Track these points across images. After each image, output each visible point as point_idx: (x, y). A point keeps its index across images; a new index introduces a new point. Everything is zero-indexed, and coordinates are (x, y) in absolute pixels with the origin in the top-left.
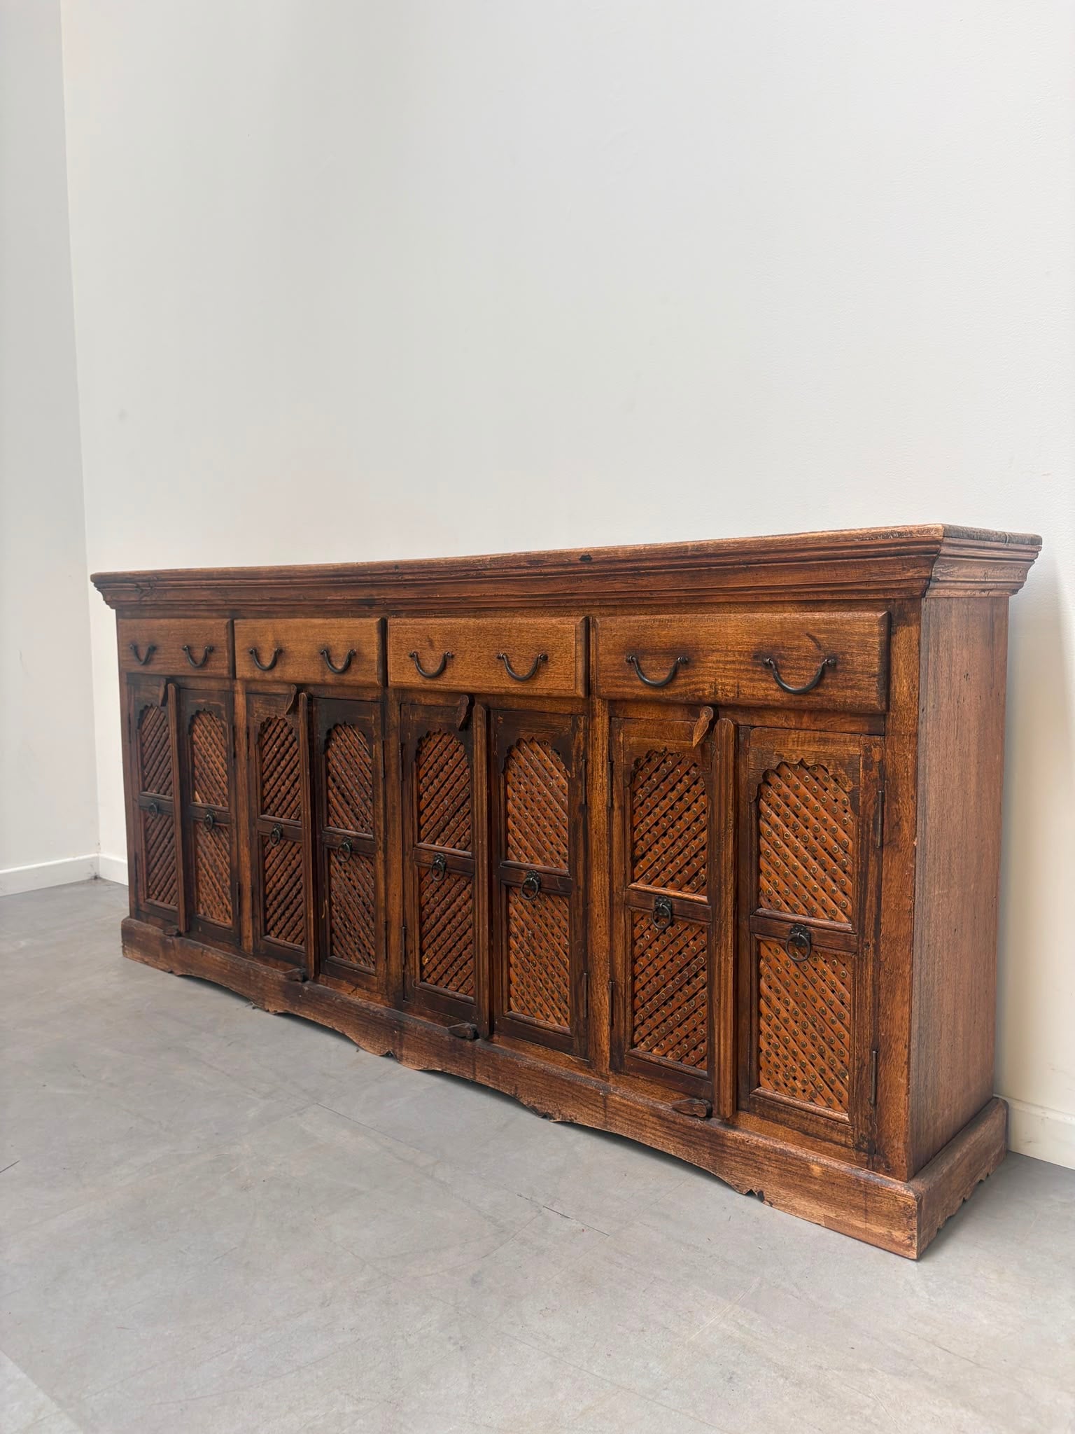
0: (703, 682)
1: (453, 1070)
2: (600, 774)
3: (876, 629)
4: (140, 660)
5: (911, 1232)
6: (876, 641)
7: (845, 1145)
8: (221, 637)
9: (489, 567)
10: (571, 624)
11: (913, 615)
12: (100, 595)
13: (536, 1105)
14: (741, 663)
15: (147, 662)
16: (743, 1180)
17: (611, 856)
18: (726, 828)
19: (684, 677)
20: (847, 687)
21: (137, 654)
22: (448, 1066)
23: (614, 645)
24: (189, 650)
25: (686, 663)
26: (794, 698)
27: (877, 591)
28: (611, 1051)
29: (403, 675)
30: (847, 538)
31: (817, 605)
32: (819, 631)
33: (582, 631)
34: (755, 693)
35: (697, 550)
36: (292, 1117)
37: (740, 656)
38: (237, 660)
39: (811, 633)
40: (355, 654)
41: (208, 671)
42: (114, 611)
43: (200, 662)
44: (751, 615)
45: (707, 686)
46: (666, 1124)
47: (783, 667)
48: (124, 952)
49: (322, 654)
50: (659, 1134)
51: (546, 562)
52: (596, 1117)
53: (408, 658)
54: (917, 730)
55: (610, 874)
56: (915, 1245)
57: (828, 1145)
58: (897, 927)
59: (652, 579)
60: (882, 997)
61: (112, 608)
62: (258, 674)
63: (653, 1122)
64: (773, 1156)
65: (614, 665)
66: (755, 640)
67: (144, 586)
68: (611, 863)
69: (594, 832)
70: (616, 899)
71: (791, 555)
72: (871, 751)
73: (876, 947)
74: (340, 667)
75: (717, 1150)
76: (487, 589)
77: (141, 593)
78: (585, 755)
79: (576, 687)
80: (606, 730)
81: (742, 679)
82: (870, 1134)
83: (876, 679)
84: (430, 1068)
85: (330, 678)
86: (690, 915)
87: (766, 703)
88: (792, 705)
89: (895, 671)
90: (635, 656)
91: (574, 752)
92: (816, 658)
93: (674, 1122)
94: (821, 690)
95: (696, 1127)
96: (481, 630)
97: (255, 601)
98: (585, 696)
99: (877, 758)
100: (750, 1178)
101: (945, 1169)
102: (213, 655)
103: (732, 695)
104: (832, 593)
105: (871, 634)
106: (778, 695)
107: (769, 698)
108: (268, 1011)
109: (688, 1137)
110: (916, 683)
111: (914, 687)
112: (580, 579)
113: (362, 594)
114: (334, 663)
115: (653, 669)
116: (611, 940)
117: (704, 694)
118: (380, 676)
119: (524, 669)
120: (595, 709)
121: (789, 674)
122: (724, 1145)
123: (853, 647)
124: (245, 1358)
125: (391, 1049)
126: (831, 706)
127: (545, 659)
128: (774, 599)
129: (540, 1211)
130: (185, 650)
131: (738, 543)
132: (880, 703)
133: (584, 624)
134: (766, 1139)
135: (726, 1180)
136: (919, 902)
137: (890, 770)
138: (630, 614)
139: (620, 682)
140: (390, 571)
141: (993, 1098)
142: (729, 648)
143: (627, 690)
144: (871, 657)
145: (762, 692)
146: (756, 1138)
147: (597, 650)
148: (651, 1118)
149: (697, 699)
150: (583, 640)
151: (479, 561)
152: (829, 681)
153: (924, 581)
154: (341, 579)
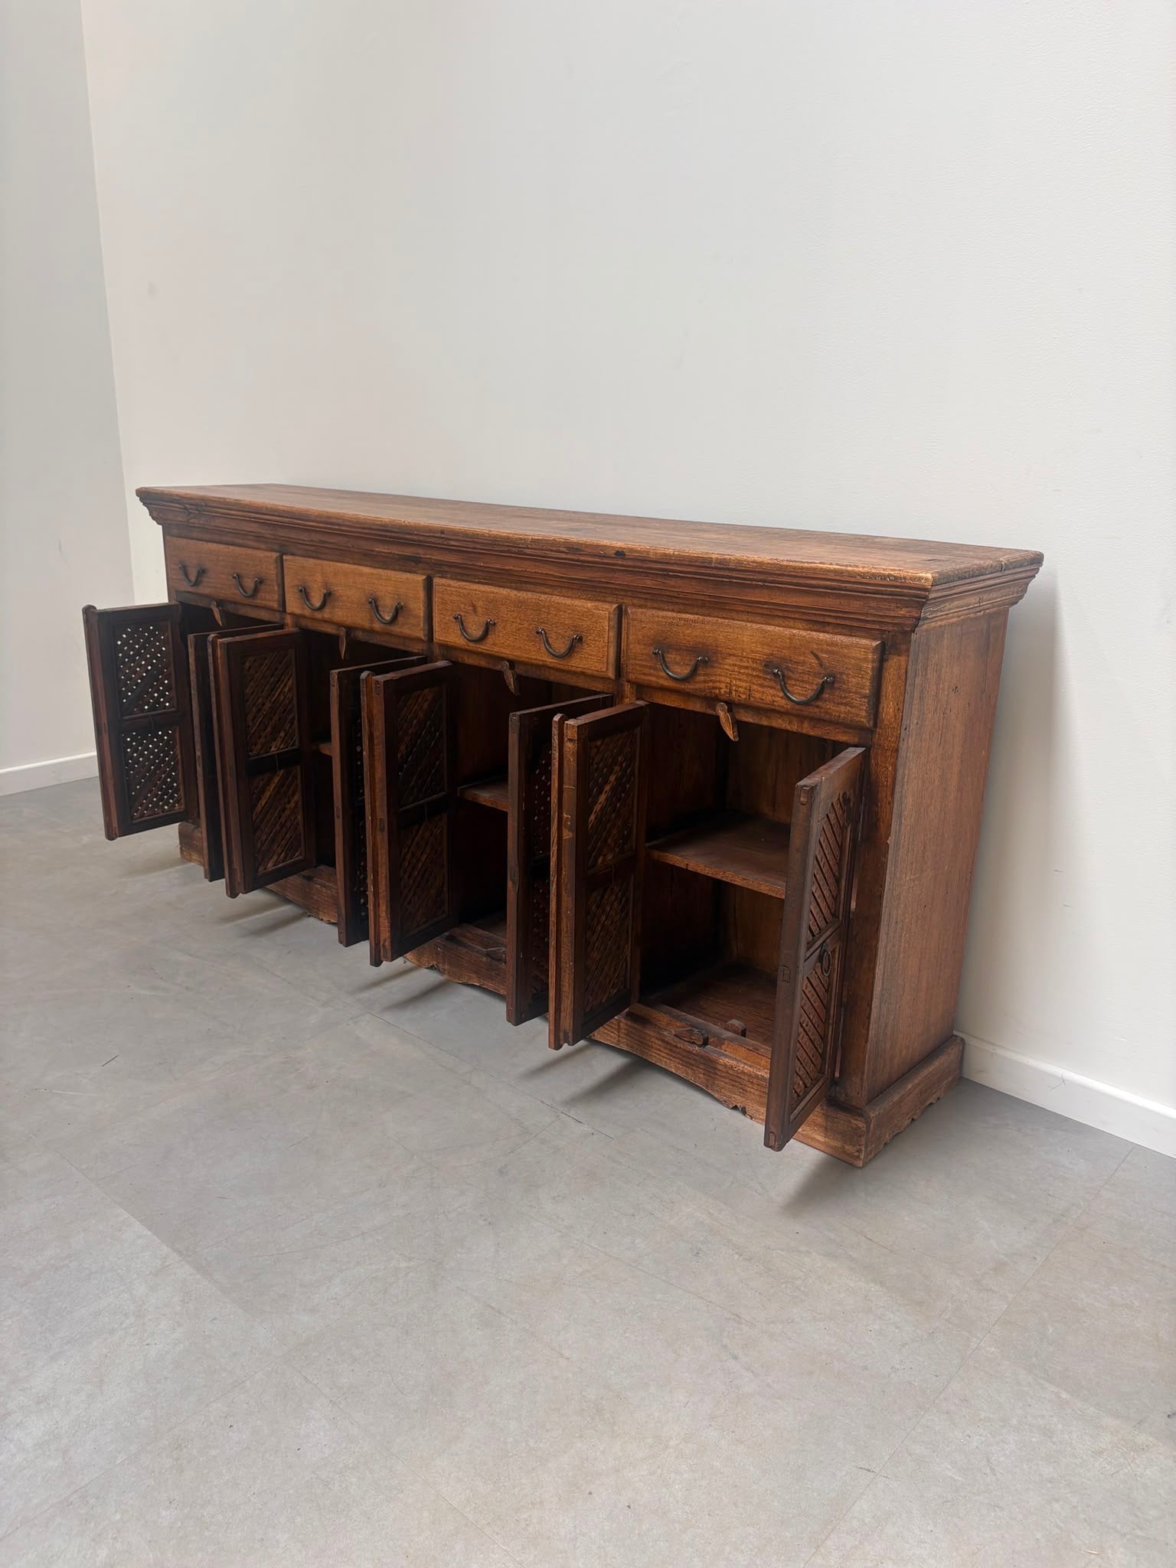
0: (720, 682)
1: (489, 985)
3: (870, 656)
4: (190, 581)
5: (859, 1147)
6: (869, 667)
8: (271, 571)
9: (530, 546)
10: (605, 610)
11: (904, 647)
12: (146, 510)
14: (754, 669)
15: (197, 583)
16: (730, 1097)
19: (705, 675)
20: (842, 704)
21: (186, 575)
22: (486, 982)
23: (644, 637)
24: (239, 578)
25: (706, 663)
26: (797, 707)
27: (874, 622)
29: (447, 634)
30: (851, 574)
31: (821, 625)
32: (822, 651)
33: (615, 618)
34: (764, 698)
35: (720, 563)
36: (348, 1024)
37: (753, 662)
38: (287, 595)
39: (815, 651)
40: (402, 607)
41: (258, 602)
42: (161, 527)
43: (250, 592)
44: (765, 627)
45: (723, 685)
46: (669, 1047)
47: (790, 678)
48: (182, 853)
49: (371, 603)
50: (664, 1055)
51: (583, 551)
52: (611, 1036)
53: (452, 618)
54: (898, 746)
56: (862, 1157)
59: (680, 582)
60: (853, 964)
61: (158, 524)
62: (307, 612)
63: (658, 1045)
64: (755, 1081)
65: (642, 654)
66: (767, 651)
67: (191, 509)
71: (801, 581)
74: (388, 618)
75: (710, 1072)
76: (530, 568)
77: (189, 514)
79: (607, 669)
81: (755, 684)
83: (866, 700)
84: (470, 983)
85: (377, 626)
87: (773, 707)
88: (795, 712)
89: (884, 694)
90: (662, 648)
92: (816, 675)
93: (676, 1047)
94: (819, 703)
95: (694, 1052)
96: (520, 604)
97: (304, 540)
98: (616, 678)
100: (735, 1096)
101: (896, 1098)
102: (263, 587)
103: (744, 697)
104: (836, 617)
105: (866, 660)
106: (783, 702)
107: (775, 704)
108: (322, 920)
109: (688, 1059)
110: (901, 706)
111: (899, 709)
112: (614, 571)
113: (408, 551)
114: (381, 613)
115: (677, 663)
117: (720, 692)
118: (426, 632)
119: (561, 647)
120: (624, 690)
121: (794, 685)
122: (716, 1069)
123: (850, 669)
124: (321, 1224)
125: (434, 963)
126: (827, 717)
127: (581, 639)
128: (786, 614)
129: (559, 1116)
130: (234, 578)
131: (757, 563)
132: (869, 722)
133: (617, 612)
134: (750, 1067)
135: (716, 1096)
136: (889, 889)
138: (659, 609)
139: (647, 671)
140: (436, 535)
141: (953, 1035)
142: (745, 654)
143: (653, 679)
144: (864, 681)
145: (770, 698)
146: (743, 1065)
147: (628, 638)
148: (657, 1042)
149: (715, 694)
150: (616, 626)
151: (521, 539)
152: (827, 696)
153: (914, 620)
154: (389, 534)
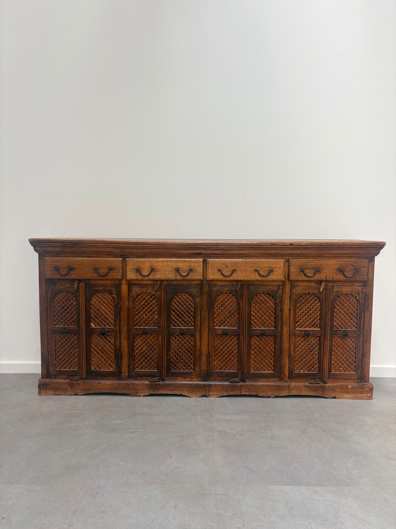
0: (323, 276)
2: (287, 301)
3: (367, 263)
4: (62, 274)
5: (372, 393)
6: (367, 266)
7: (355, 379)
8: (118, 265)
10: (282, 261)
11: (373, 260)
12: (32, 247)
13: (265, 395)
14: (334, 271)
15: (66, 274)
16: (330, 395)
17: (290, 322)
18: (329, 311)
19: (318, 275)
20: (360, 276)
21: (59, 271)
23: (296, 267)
24: (96, 270)
25: (318, 271)
26: (347, 279)
27: (367, 255)
28: (289, 374)
29: (214, 276)
32: (354, 264)
37: (334, 269)
38: (127, 273)
39: (352, 264)
40: (192, 270)
43: (103, 274)
46: (308, 388)
47: (345, 272)
48: (40, 394)
49: (175, 270)
50: (306, 391)
51: (277, 245)
52: (286, 392)
53: (216, 271)
54: (373, 284)
55: (289, 327)
56: (372, 396)
57: (350, 380)
58: (368, 328)
59: (309, 250)
60: (364, 343)
61: (37, 253)
62: (138, 278)
63: (304, 389)
64: (338, 387)
65: (296, 272)
66: (338, 265)
67: (69, 245)
68: (290, 325)
69: (284, 316)
70: (291, 333)
71: (350, 246)
72: (363, 289)
73: (363, 333)
74: (184, 274)
75: (323, 390)
76: (252, 251)
77: (65, 247)
78: (282, 296)
79: (283, 278)
80: (289, 289)
81: (334, 275)
82: (361, 375)
83: (367, 274)
84: (222, 396)
85: (179, 278)
86: (315, 334)
87: (340, 280)
90: (302, 269)
91: (278, 295)
92: (353, 270)
93: (310, 387)
94: (354, 277)
95: (317, 386)
96: (247, 263)
97: (140, 252)
99: (364, 291)
100: (332, 394)
102: (112, 271)
103: (331, 278)
106: (344, 278)
107: (342, 279)
109: (315, 389)
111: (373, 275)
112: (287, 249)
113: (197, 251)
114: (181, 273)
115: (308, 273)
116: (289, 344)
117: (323, 279)
118: (203, 277)
119: (264, 273)
120: (286, 284)
121: (347, 273)
122: (325, 388)
123: (362, 267)
125: (203, 394)
126: (355, 280)
127: (272, 270)
128: (341, 256)
129: (307, 415)
130: (93, 270)
133: (286, 261)
134: (336, 384)
135: (326, 397)
137: (367, 293)
138: (300, 259)
139: (296, 276)
140: (214, 245)
142: (331, 267)
143: (300, 278)
144: (366, 269)
145: (339, 278)
146: (333, 384)
149: (321, 280)
152: (356, 275)
153: (378, 253)
154: (190, 246)
